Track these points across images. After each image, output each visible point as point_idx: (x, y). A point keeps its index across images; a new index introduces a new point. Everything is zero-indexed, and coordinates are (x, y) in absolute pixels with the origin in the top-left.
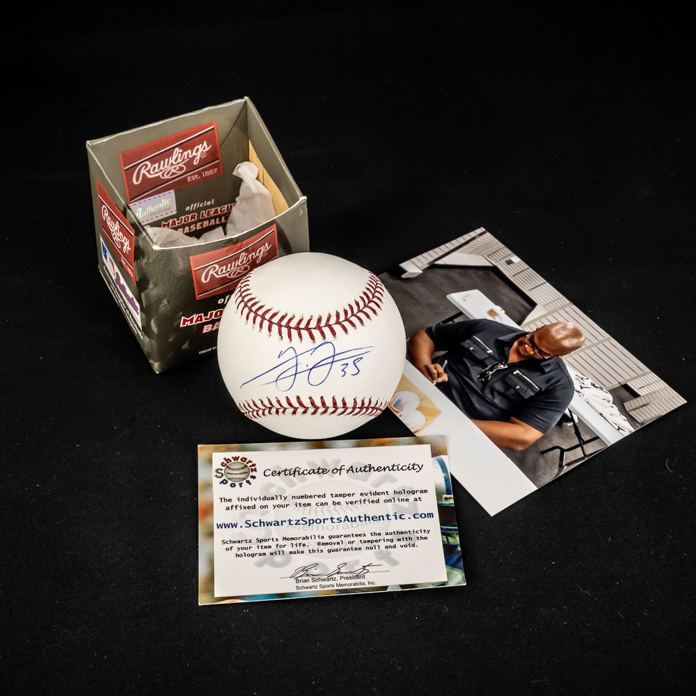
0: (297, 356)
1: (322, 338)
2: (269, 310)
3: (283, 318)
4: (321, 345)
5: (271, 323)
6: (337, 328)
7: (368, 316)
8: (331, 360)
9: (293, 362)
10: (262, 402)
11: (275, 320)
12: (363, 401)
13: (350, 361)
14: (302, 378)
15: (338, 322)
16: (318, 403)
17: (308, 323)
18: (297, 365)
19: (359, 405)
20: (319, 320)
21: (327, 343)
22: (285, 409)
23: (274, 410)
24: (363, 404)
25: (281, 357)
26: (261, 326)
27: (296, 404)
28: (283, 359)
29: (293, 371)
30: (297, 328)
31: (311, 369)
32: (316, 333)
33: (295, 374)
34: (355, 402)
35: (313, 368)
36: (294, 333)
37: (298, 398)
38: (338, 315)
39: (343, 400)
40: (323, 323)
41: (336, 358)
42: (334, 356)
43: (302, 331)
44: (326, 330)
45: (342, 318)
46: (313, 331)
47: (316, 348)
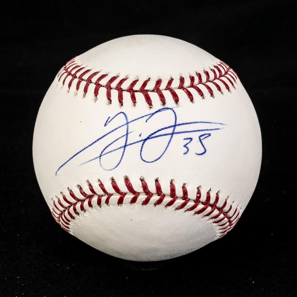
0: (127, 123)
1: (160, 103)
2: (97, 73)
3: (113, 79)
4: (159, 111)
5: (98, 86)
6: (181, 93)
7: (219, 89)
8: (170, 130)
9: (123, 131)
10: (81, 189)
11: (104, 82)
12: (208, 193)
13: (195, 136)
14: (133, 151)
15: (181, 87)
16: (152, 188)
17: (145, 84)
18: (127, 134)
19: (203, 198)
20: (159, 82)
21: (168, 108)
22: (110, 195)
23: (95, 199)
24: (208, 198)
25: (109, 125)
26: (86, 90)
27: (123, 188)
28: (111, 126)
29: (122, 142)
30: (130, 90)
31: (145, 140)
32: (154, 97)
33: (125, 146)
34: (199, 192)
35: (148, 138)
36: (127, 96)
37: (127, 180)
38: (182, 80)
39: (183, 187)
40: (163, 86)
41: (178, 129)
42: (175, 126)
43: (136, 94)
44: (167, 95)
45: (187, 83)
46: (151, 94)
47: (153, 114)
